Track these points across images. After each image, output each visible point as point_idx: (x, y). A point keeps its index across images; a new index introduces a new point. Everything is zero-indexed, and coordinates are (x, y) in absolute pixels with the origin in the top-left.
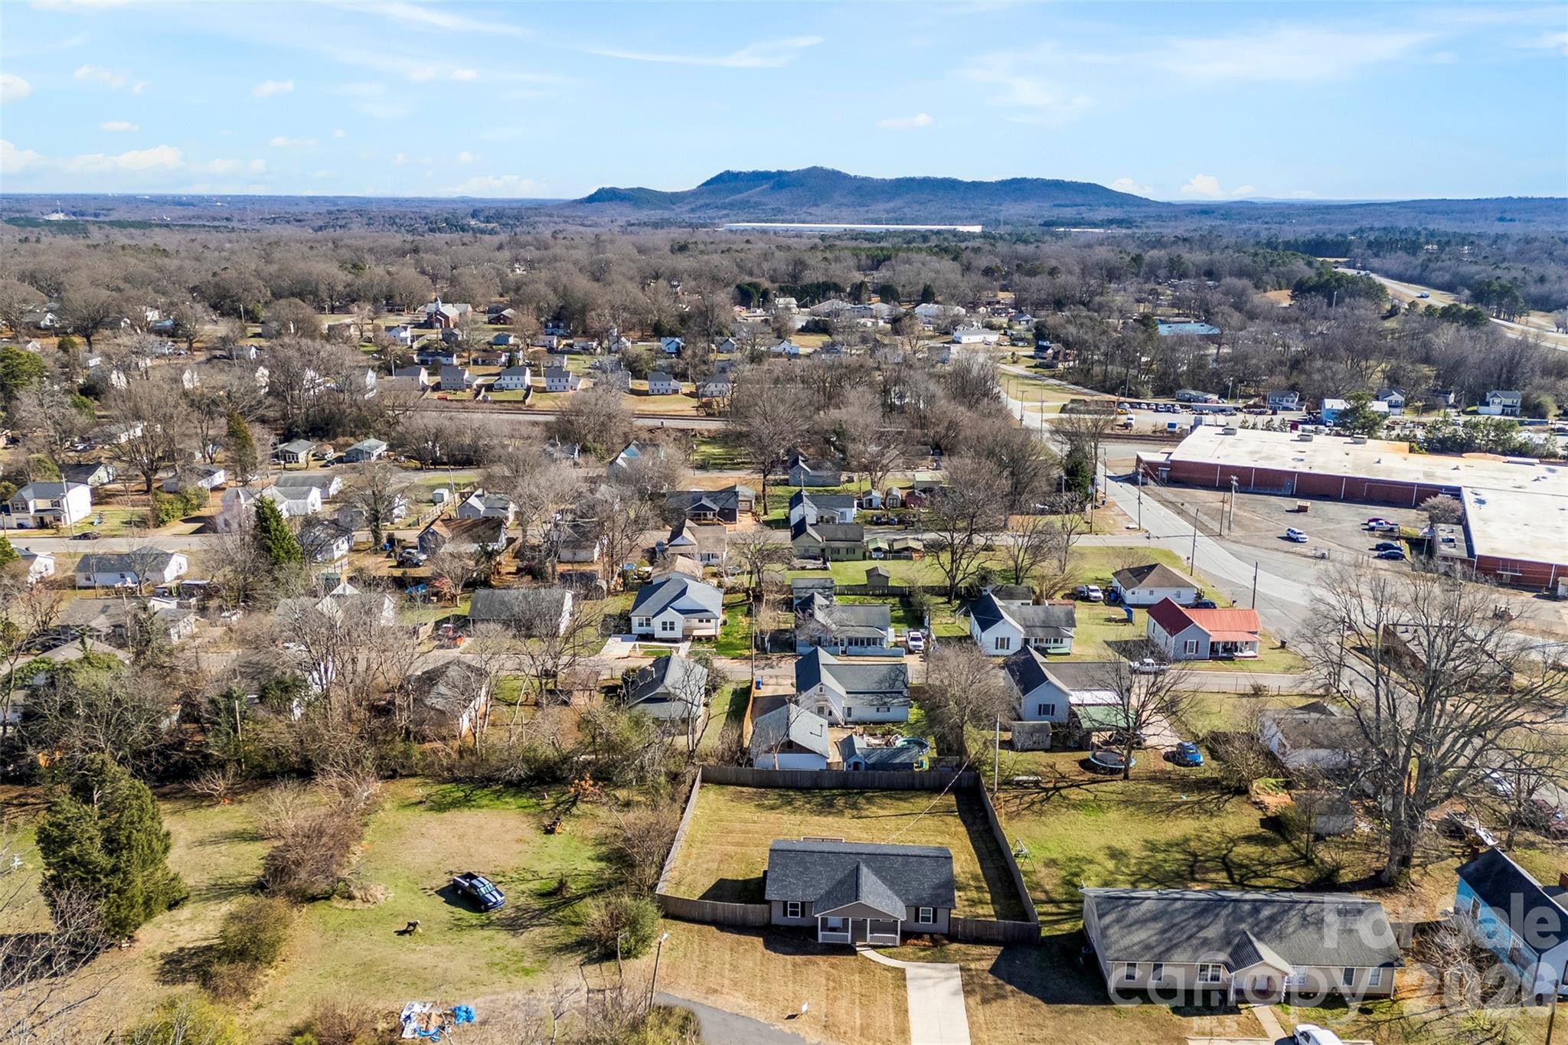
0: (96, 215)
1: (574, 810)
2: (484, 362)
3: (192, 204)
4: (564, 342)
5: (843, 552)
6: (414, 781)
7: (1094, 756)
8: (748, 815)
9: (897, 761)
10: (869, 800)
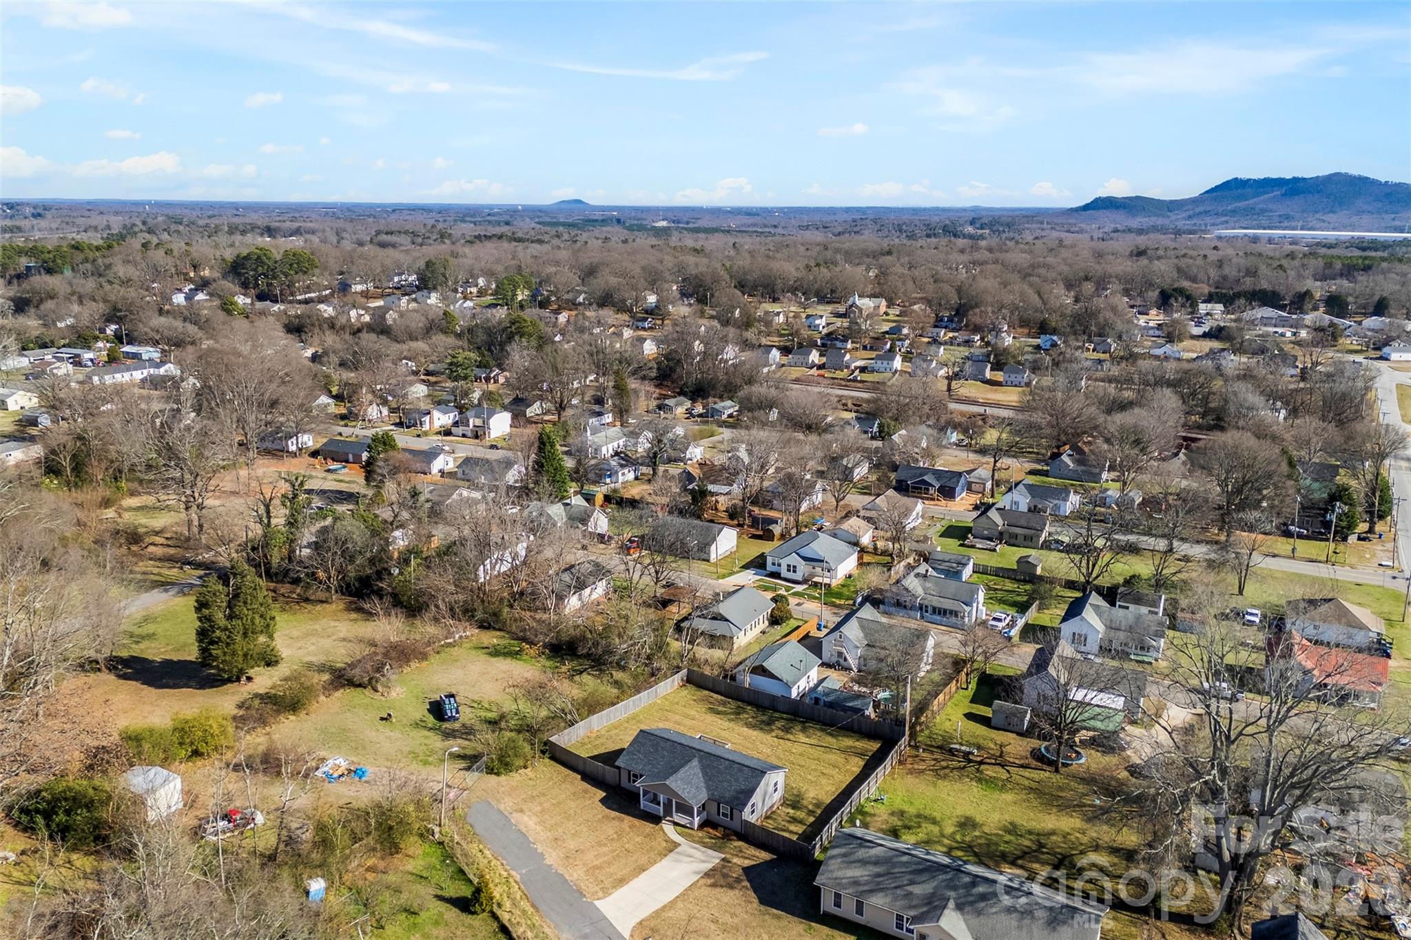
0: (688, 223)
1: (577, 678)
2: (872, 349)
3: (758, 215)
4: (951, 335)
5: (1020, 539)
6: (498, 633)
7: (1047, 748)
8: (692, 713)
9: (850, 704)
10: (804, 730)
